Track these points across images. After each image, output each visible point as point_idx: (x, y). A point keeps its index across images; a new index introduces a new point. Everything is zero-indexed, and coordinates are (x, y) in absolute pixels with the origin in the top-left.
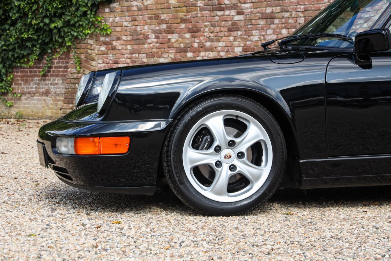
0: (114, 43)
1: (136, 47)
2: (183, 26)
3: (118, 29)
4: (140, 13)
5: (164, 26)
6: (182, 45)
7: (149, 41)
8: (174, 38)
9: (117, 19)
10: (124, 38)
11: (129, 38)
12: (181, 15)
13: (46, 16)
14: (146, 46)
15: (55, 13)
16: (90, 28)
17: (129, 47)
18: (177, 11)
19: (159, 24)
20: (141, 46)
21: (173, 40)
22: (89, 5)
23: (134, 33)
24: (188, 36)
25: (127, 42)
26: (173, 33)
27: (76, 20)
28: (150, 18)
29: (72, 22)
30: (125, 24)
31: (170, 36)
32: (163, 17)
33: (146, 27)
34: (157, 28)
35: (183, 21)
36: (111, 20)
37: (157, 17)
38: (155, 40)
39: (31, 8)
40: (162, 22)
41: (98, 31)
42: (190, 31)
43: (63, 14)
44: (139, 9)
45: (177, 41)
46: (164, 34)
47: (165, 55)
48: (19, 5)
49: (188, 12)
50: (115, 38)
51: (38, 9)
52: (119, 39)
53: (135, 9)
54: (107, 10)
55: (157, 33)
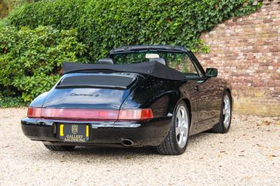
0: (212, 59)
1: (228, 62)
2: (266, 47)
3: (215, 49)
4: (232, 38)
5: (251, 47)
6: (265, 61)
7: (239, 58)
8: (258, 56)
9: (215, 42)
10: (219, 55)
11: (223, 55)
12: (265, 39)
13: (164, 40)
14: (236, 61)
15: (170, 38)
16: (194, 48)
17: (223, 62)
18: (262, 37)
19: (247, 46)
20: (232, 61)
21: (257, 57)
22: (195, 32)
23: (227, 52)
24: (270, 54)
25: (221, 59)
26: (257, 52)
27: (185, 42)
28: (240, 41)
29: (182, 44)
30: (221, 45)
31: (255, 55)
32: (250, 41)
33: (236, 48)
34: (245, 49)
35: (266, 43)
36: (210, 43)
37: (245, 41)
38: (244, 57)
39: (153, 35)
40: (249, 44)
41: (200, 51)
42: (271, 51)
43: (176, 39)
44: (232, 35)
45: (261, 58)
46: (251, 53)
47: (251, 68)
48: (145, 33)
49: (270, 37)
50: (212, 55)
51: (158, 36)
52: (215, 56)
53: (228, 35)
54: (207, 36)
55: (245, 53)
